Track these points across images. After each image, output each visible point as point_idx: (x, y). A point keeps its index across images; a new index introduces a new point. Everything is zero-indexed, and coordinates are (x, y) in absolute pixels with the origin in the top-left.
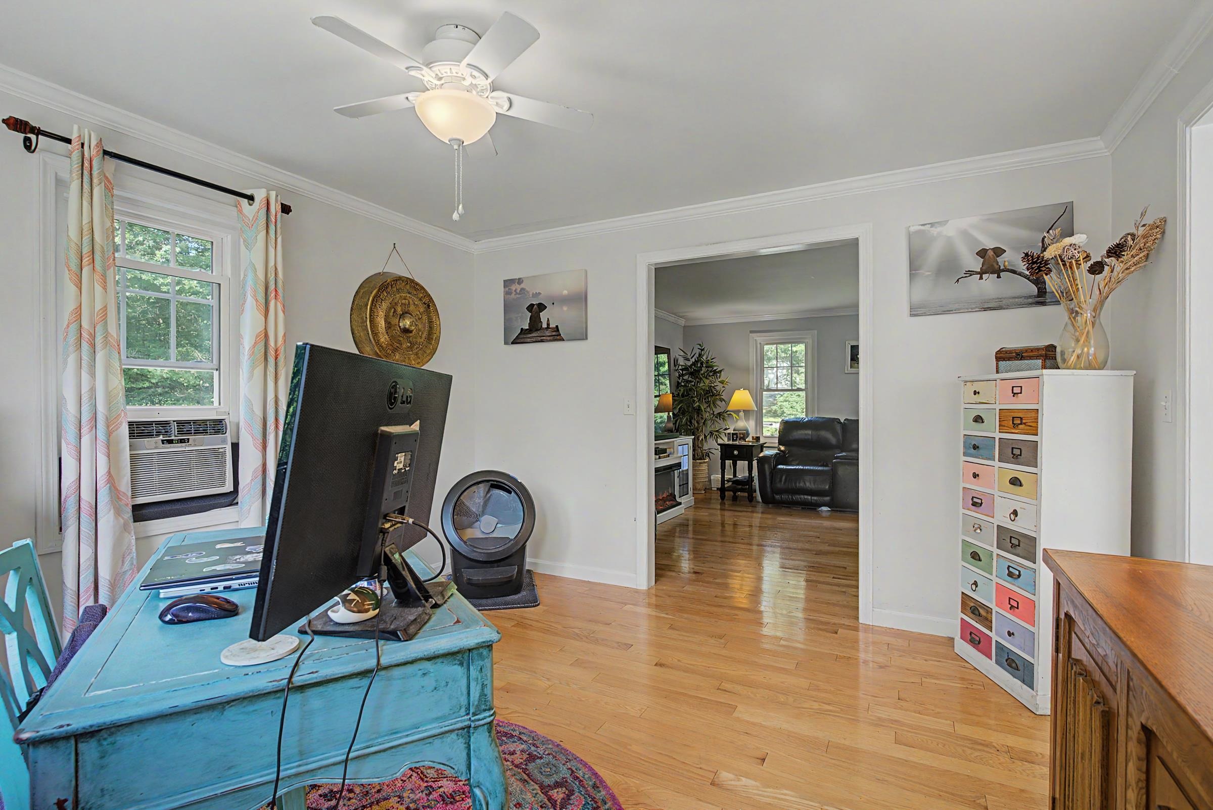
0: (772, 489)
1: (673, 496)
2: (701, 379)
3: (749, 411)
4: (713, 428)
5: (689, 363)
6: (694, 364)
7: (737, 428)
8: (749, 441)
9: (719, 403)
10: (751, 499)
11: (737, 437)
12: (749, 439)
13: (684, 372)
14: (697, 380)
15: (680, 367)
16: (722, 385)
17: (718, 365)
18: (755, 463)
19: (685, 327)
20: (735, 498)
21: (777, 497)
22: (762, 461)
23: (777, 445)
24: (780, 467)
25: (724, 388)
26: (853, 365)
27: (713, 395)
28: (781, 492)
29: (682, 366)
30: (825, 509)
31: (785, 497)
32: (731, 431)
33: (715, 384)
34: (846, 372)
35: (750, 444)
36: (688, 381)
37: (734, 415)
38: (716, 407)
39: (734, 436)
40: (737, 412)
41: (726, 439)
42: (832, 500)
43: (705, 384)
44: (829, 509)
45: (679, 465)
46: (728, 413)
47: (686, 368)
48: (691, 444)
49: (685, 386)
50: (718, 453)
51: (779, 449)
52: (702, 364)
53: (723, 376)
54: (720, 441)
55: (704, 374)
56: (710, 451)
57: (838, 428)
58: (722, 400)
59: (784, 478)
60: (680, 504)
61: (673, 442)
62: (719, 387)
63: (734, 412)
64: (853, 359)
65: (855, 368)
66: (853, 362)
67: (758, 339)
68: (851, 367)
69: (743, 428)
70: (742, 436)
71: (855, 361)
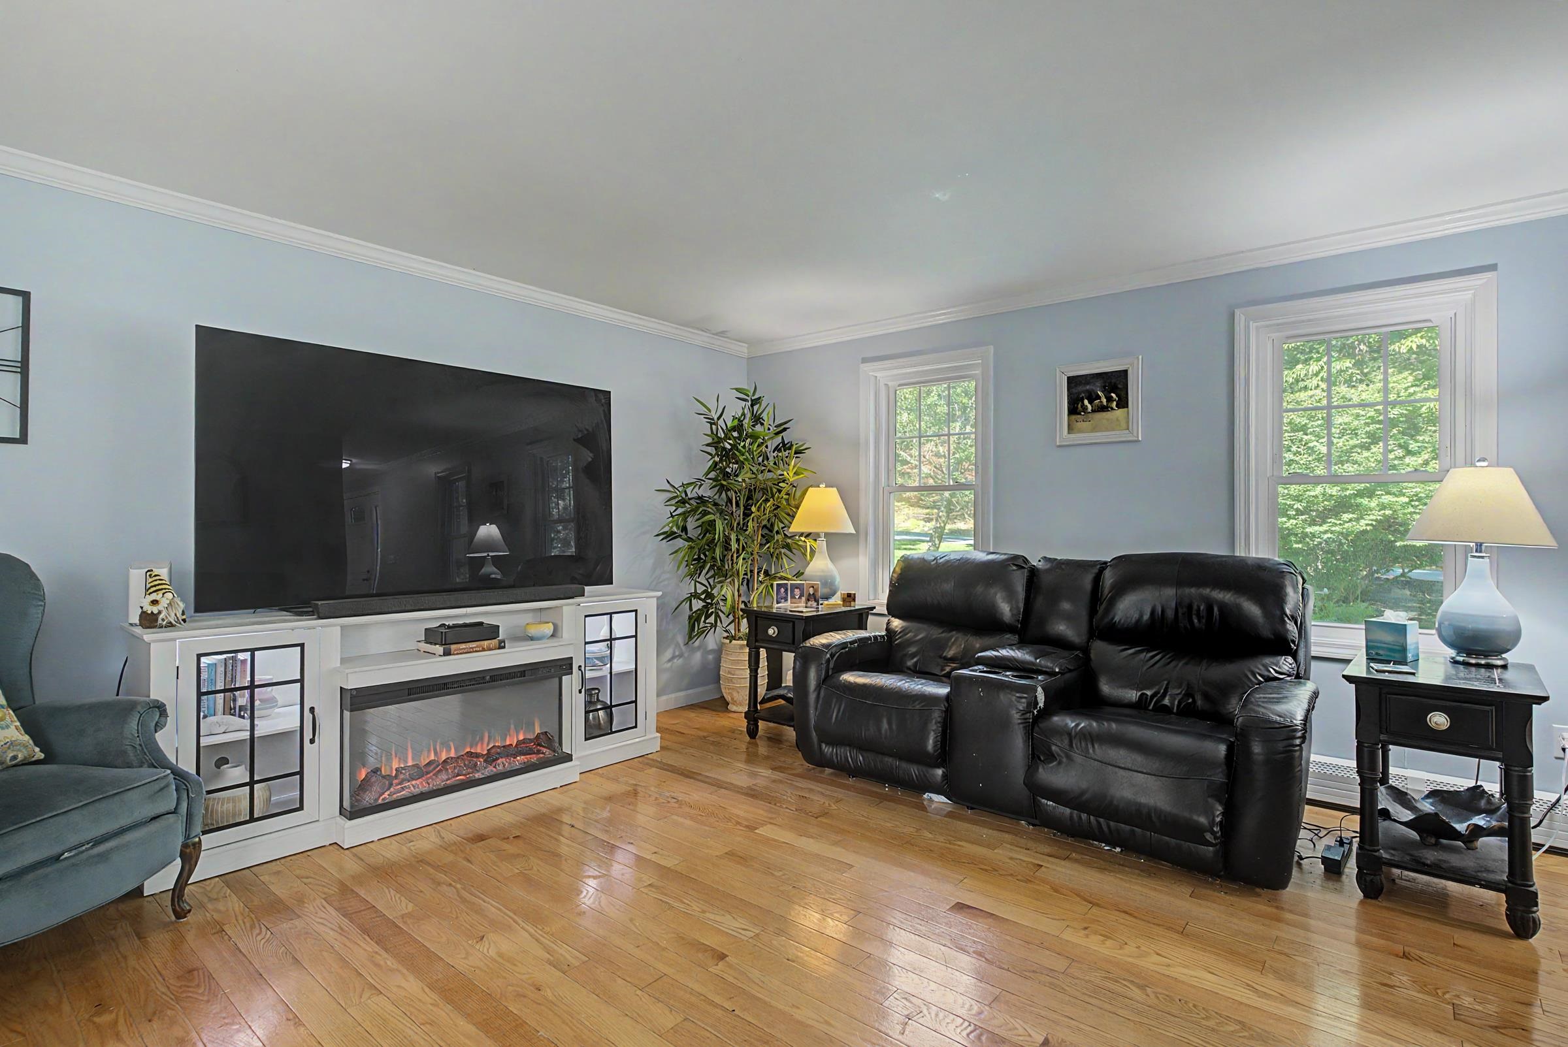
0: (818, 731)
1: (542, 741)
6: (728, 432)
19: (749, 359)
24: (846, 676)
26: (1074, 424)
30: (936, 797)
34: (1059, 443)
37: (809, 544)
40: (812, 536)
42: (946, 778)
44: (948, 801)
45: (562, 666)
48: (651, 612)
59: (841, 704)
60: (568, 758)
63: (804, 536)
64: (1073, 410)
65: (1080, 431)
66: (1074, 417)
67: (878, 375)
68: (1070, 429)
69: (818, 574)
70: (811, 591)
71: (1079, 416)
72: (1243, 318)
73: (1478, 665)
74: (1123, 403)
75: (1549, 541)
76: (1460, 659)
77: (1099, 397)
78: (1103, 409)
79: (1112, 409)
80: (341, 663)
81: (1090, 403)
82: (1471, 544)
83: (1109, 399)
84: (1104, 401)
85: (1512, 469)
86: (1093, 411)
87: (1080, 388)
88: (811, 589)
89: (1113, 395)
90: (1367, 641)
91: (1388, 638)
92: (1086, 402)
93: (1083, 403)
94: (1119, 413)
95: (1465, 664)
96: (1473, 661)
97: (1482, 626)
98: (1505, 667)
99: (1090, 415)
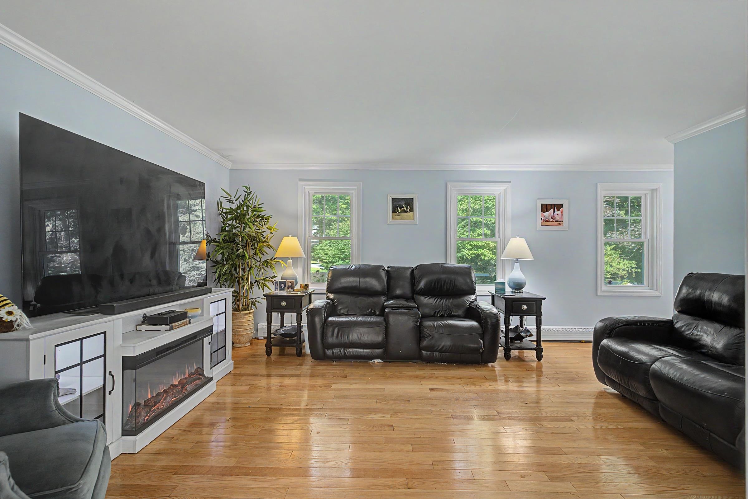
0: (323, 343)
1: (200, 372)
2: (246, 224)
3: (297, 258)
4: (259, 278)
5: (234, 207)
6: (238, 208)
7: (285, 276)
8: (298, 290)
9: (266, 249)
10: (300, 353)
11: (285, 286)
12: (297, 287)
13: (229, 216)
14: (243, 225)
15: (224, 211)
16: (270, 231)
17: (266, 211)
18: (304, 314)
19: (231, 170)
20: (282, 354)
21: (329, 352)
22: (312, 313)
23: (325, 292)
24: (330, 319)
25: (272, 235)
26: (394, 216)
27: (259, 242)
28: (332, 346)
29: (226, 209)
30: (376, 361)
31: (336, 351)
32: (278, 279)
33: (263, 230)
34: (388, 223)
35: (299, 294)
36: (233, 227)
37: (282, 263)
38: (263, 255)
39: (282, 285)
40: (285, 259)
41: (272, 287)
42: (385, 352)
43: (251, 230)
44: (382, 361)
45: (209, 330)
46: (276, 260)
47: (231, 211)
48: (230, 299)
49: (230, 231)
50: (263, 304)
51: (328, 298)
52: (248, 207)
53: (272, 222)
54: (267, 291)
55: (250, 218)
56: (256, 300)
57: (383, 274)
58: (269, 247)
59: (336, 330)
60: (211, 379)
61: (203, 299)
62: (267, 233)
63: (282, 259)
64: (394, 211)
65: (396, 219)
66: (394, 214)
67: (306, 187)
68: (393, 218)
69: (291, 276)
70: (290, 284)
71: (396, 213)
72: (450, 186)
73: (517, 292)
74: (412, 210)
75: (532, 258)
76: (514, 291)
77: (403, 207)
78: (404, 211)
79: (408, 212)
80: (122, 341)
81: (400, 209)
82: (515, 259)
83: (407, 208)
84: (405, 208)
85: (524, 239)
86: (401, 212)
87: (396, 203)
88: (290, 283)
89: (408, 207)
90: (495, 288)
91: (500, 286)
92: (399, 208)
93: (397, 209)
94: (410, 214)
95: (515, 292)
96: (517, 291)
97: (520, 282)
98: (522, 292)
99: (400, 213)
